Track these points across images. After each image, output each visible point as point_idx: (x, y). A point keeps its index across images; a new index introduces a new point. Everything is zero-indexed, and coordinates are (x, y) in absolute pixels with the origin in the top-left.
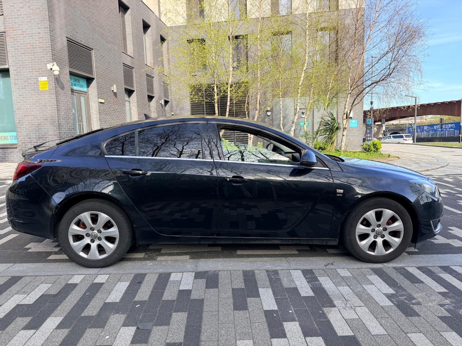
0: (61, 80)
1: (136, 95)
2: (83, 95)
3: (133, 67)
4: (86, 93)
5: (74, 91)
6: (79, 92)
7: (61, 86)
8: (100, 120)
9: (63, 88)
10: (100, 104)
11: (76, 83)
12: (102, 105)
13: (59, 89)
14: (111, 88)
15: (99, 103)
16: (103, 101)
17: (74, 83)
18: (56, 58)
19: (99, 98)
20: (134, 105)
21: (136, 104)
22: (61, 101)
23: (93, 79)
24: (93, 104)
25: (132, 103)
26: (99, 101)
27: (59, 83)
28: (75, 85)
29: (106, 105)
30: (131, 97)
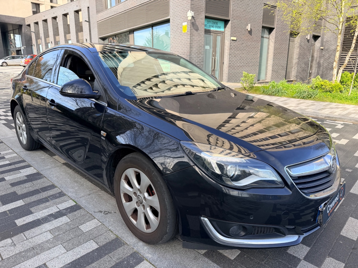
0: (196, 24)
1: (275, 31)
2: (219, 35)
3: (275, 5)
4: (222, 33)
5: (211, 32)
6: (216, 33)
7: (196, 28)
8: (230, 54)
9: (197, 30)
10: (232, 41)
11: (213, 25)
12: (234, 42)
13: (194, 30)
14: (246, 27)
15: (230, 41)
16: (235, 39)
17: (212, 25)
18: (194, 7)
19: (231, 36)
20: (272, 41)
21: (273, 40)
22: (194, 40)
23: (229, 20)
24: (227, 41)
25: (271, 39)
26: (231, 39)
27: (194, 26)
28: (213, 27)
29: (238, 41)
30: (271, 34)
